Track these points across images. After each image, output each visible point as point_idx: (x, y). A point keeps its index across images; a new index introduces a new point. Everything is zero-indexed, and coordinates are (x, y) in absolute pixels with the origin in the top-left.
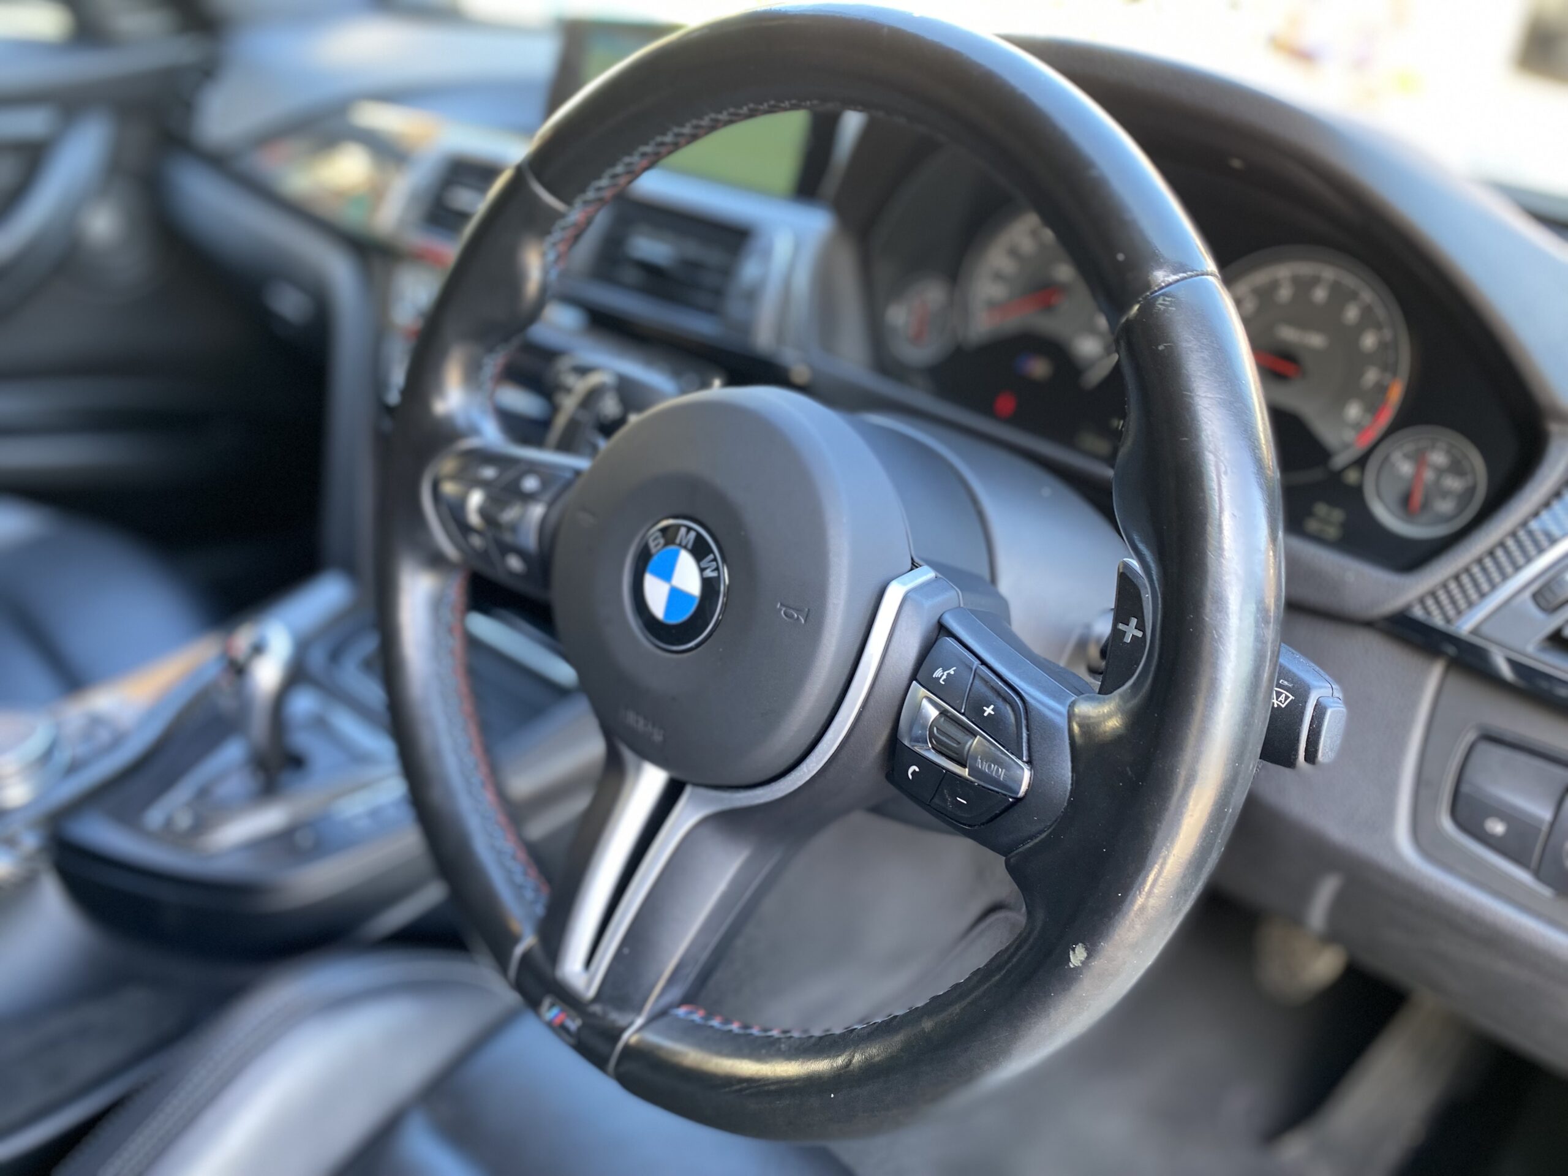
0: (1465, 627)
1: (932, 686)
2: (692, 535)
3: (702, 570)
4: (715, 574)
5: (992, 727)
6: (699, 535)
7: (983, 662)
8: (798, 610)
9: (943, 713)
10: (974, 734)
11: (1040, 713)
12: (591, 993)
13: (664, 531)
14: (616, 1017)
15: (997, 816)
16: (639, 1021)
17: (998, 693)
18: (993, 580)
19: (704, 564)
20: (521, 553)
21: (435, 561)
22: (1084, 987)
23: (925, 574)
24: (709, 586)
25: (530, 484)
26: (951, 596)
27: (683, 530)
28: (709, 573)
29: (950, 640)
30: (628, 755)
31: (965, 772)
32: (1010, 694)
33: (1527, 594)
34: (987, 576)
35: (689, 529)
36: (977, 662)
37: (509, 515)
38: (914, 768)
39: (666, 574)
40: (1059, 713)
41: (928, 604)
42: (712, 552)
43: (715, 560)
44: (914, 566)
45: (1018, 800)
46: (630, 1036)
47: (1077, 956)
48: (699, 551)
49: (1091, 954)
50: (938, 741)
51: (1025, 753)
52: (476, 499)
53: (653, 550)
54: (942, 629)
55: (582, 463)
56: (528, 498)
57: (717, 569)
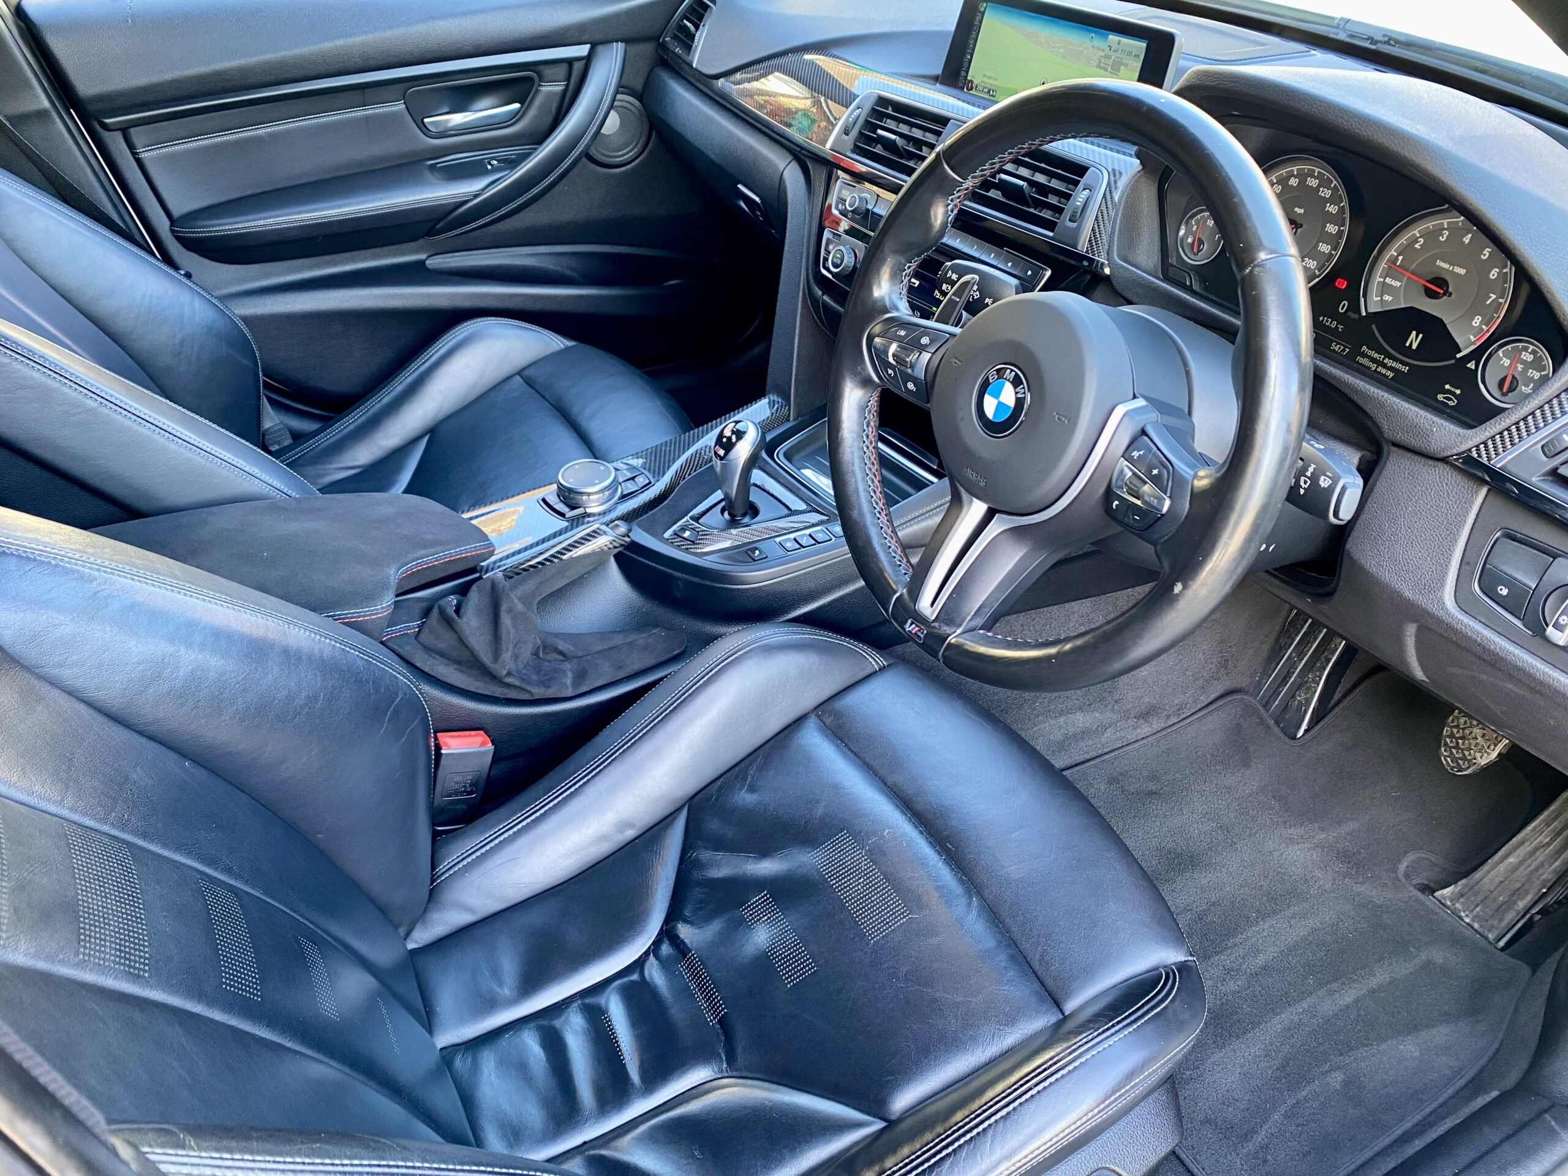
0: (1498, 463)
1: (1130, 460)
2: (1013, 373)
3: (1017, 393)
4: (1023, 396)
5: (1157, 481)
6: (1016, 374)
7: (1159, 449)
8: (1064, 416)
9: (1134, 474)
10: (1145, 483)
11: (1180, 473)
12: (933, 618)
13: (998, 371)
14: (946, 629)
15: (1152, 524)
16: (959, 631)
17: (1162, 463)
18: (1190, 413)
19: (1018, 390)
20: (915, 381)
21: (866, 382)
22: (1182, 604)
23: (1140, 402)
24: (1019, 402)
25: (925, 340)
26: (1154, 415)
27: (1009, 371)
28: (1019, 395)
29: (1145, 438)
30: (965, 495)
31: (1139, 503)
32: (1166, 463)
33: (1540, 446)
34: (1187, 412)
35: (1012, 371)
36: (1155, 449)
37: (912, 358)
38: (1116, 503)
39: (996, 395)
40: (1189, 474)
41: (1137, 418)
42: (1022, 383)
43: (1024, 388)
44: (1135, 397)
45: (1163, 515)
46: (952, 639)
47: (1178, 588)
48: (1016, 382)
49: (1185, 587)
50: (1129, 487)
51: (1169, 492)
52: (893, 348)
53: (991, 381)
54: (1144, 432)
55: (957, 330)
56: (922, 348)
57: (1024, 393)
